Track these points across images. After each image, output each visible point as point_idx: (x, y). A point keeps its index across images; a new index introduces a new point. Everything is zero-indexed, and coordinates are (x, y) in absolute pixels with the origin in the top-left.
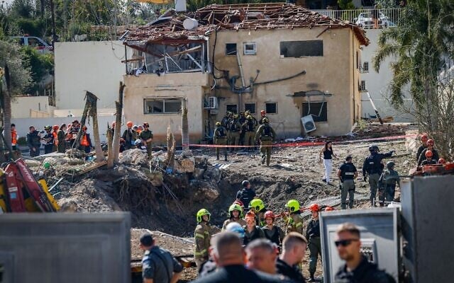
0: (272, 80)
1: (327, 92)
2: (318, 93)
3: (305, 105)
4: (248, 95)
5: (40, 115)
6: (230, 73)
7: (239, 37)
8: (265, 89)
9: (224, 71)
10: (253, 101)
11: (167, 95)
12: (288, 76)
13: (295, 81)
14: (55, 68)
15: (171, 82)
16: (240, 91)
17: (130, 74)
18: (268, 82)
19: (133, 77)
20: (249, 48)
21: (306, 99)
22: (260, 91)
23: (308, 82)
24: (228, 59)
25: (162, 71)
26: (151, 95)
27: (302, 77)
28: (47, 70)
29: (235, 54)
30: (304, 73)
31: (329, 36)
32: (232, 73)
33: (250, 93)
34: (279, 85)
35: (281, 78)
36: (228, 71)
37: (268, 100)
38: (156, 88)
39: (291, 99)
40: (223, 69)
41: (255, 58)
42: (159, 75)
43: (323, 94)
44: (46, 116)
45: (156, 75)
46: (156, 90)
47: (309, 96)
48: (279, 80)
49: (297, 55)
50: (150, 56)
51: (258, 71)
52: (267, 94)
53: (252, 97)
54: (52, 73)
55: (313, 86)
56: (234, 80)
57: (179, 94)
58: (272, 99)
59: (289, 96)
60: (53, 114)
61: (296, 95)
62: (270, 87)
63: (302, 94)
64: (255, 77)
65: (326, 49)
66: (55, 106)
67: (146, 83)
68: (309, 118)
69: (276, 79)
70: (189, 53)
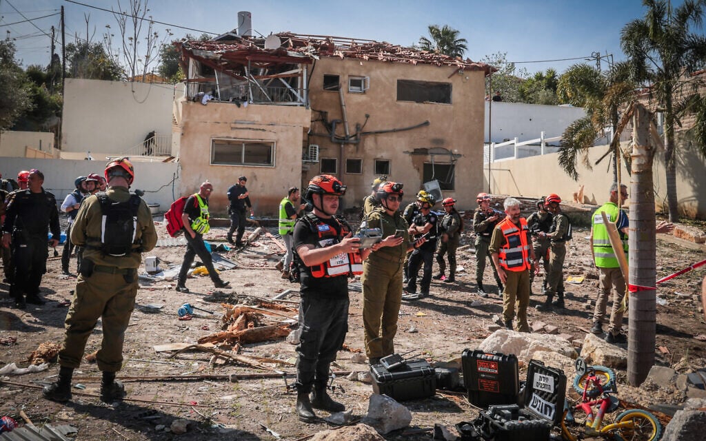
0: (385, 129)
1: (456, 151)
2: (445, 152)
3: (427, 167)
4: (352, 148)
5: (40, 156)
6: (329, 115)
7: (343, 68)
8: (376, 141)
9: (321, 112)
10: (359, 156)
11: (250, 137)
12: (407, 125)
13: (415, 134)
14: (64, 111)
15: (257, 118)
16: (343, 141)
17: (194, 100)
18: (381, 132)
19: (197, 105)
20: (355, 83)
21: (429, 158)
22: (369, 143)
23: (433, 136)
24: (327, 96)
25: (244, 99)
26: (225, 135)
27: (424, 129)
28: (54, 112)
29: (337, 89)
30: (427, 124)
31: (460, 78)
32: (332, 116)
33: (355, 144)
34: (394, 137)
35: (398, 127)
36: (326, 113)
37: (379, 156)
38: (233, 125)
39: (408, 158)
40: (318, 109)
41: (363, 98)
42: (239, 106)
43: (451, 154)
44: (47, 157)
45: (234, 105)
46: (232, 128)
47: (432, 154)
48: (394, 131)
49: (420, 100)
50: (226, 76)
51: (367, 116)
52: (377, 148)
53: (357, 149)
54: (60, 115)
55: (438, 141)
56: (334, 124)
57: (268, 137)
58: (384, 155)
59: (407, 152)
60: (58, 157)
61: (417, 152)
62: (383, 139)
63: (423, 152)
64: (363, 124)
65: (456, 95)
66: (60, 149)
67: (217, 116)
68: (434, 185)
69: (391, 128)
70: (284, 78)
